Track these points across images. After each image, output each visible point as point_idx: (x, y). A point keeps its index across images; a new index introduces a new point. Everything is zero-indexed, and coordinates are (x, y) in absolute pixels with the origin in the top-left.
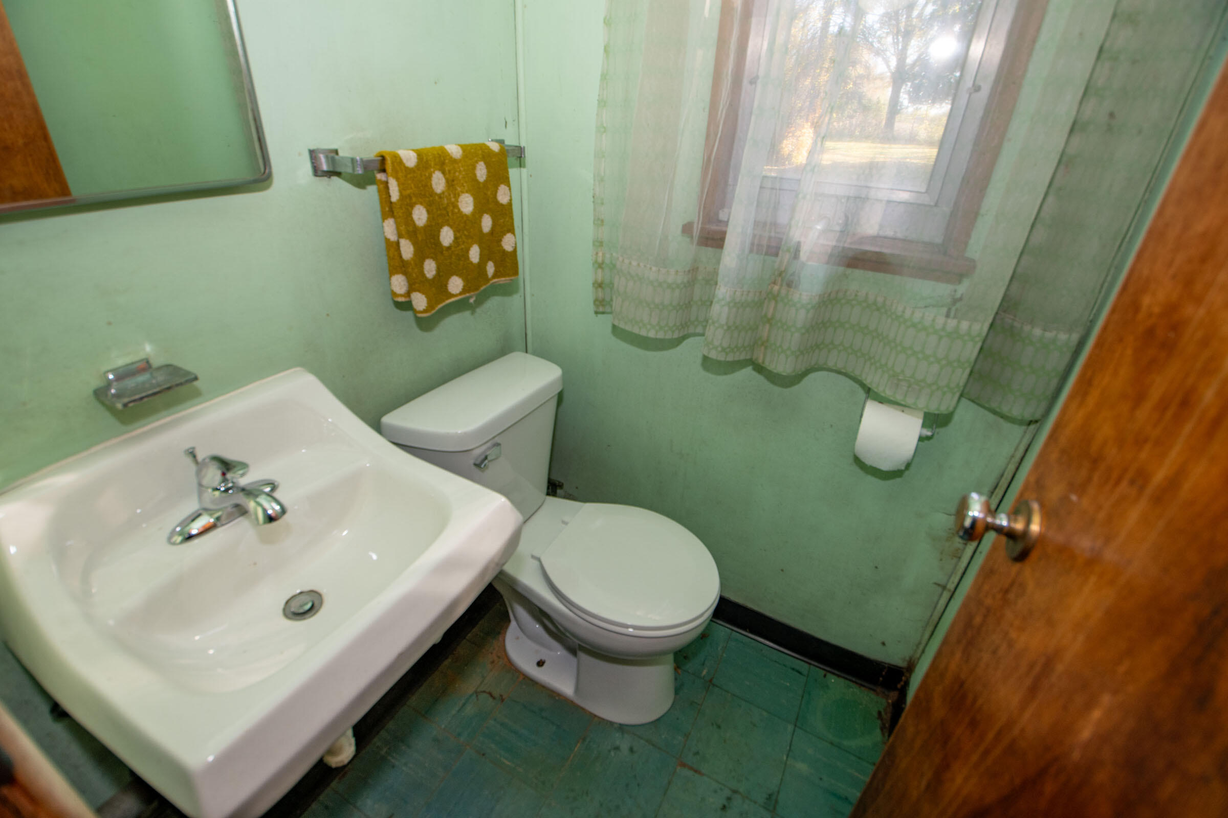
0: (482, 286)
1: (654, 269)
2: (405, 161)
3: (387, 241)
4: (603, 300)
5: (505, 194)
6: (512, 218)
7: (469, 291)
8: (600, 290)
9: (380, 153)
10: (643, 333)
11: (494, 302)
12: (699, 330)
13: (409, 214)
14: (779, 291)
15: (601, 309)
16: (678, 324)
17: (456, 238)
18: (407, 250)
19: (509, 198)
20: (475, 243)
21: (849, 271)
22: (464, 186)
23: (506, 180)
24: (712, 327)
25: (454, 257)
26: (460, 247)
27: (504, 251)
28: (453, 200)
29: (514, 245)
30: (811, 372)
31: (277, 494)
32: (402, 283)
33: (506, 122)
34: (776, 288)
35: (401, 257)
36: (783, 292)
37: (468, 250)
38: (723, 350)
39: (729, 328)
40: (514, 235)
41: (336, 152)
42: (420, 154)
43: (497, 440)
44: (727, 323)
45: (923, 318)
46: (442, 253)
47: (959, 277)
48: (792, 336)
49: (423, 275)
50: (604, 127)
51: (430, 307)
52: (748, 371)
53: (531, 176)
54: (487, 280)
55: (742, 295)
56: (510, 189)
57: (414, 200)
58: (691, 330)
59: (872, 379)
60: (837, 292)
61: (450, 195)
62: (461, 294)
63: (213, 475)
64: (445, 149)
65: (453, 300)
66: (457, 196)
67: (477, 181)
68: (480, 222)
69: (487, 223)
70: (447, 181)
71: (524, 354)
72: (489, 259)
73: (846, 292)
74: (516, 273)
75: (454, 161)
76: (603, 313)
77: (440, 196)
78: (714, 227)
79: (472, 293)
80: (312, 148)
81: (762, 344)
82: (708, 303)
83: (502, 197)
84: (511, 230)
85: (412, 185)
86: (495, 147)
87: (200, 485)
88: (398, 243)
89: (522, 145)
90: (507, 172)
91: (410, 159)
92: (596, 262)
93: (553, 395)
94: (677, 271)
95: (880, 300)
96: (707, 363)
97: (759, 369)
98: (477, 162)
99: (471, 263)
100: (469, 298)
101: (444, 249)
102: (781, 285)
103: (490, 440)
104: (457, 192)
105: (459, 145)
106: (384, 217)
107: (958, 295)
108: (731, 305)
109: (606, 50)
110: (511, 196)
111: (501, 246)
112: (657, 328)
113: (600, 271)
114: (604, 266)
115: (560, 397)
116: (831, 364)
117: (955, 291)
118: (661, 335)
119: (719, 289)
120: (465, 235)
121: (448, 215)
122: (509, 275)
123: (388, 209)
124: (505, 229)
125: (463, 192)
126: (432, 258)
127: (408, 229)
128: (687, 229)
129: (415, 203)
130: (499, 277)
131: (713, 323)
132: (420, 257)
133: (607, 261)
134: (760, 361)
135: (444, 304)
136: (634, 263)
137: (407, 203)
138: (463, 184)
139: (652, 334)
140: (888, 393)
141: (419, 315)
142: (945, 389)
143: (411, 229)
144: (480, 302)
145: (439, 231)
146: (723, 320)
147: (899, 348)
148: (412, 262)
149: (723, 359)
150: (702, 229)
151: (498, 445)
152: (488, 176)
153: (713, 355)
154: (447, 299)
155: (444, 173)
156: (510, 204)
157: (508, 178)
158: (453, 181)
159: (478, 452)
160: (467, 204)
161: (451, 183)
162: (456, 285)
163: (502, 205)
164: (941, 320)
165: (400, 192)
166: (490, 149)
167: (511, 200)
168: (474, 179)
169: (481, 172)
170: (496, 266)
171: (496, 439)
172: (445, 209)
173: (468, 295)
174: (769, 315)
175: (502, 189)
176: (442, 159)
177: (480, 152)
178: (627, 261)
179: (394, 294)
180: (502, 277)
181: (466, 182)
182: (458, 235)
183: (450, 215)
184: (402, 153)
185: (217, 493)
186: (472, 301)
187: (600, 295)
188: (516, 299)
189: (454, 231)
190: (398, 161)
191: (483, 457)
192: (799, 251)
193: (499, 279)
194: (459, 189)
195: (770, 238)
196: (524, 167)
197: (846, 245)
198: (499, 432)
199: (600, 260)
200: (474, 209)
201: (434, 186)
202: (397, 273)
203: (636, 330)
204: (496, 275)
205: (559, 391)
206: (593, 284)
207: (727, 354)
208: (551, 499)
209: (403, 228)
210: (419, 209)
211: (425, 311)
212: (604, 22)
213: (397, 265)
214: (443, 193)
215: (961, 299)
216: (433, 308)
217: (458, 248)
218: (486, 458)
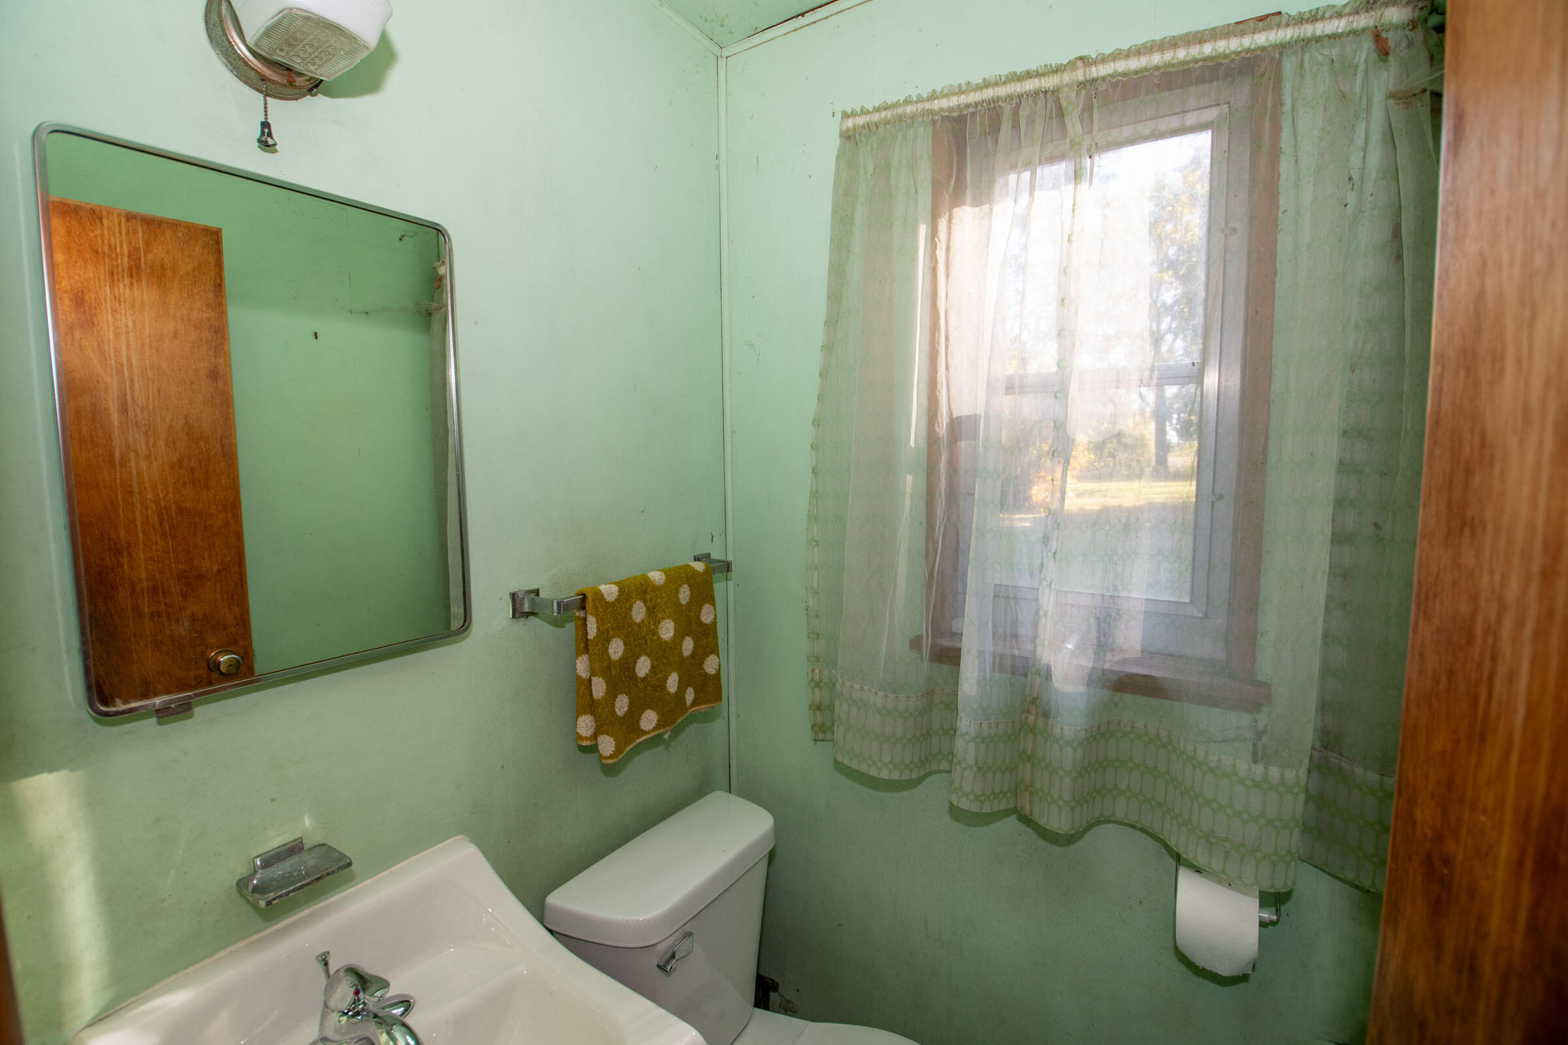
0: (678, 719)
1: (881, 694)
2: (606, 597)
3: (579, 678)
4: (823, 725)
5: (709, 613)
6: (716, 638)
7: (663, 726)
8: (818, 713)
9: (581, 590)
10: (873, 772)
11: (691, 731)
12: (944, 765)
13: (605, 649)
14: (1035, 722)
15: (821, 736)
16: (916, 760)
17: (653, 667)
18: (599, 688)
19: (713, 617)
20: (675, 670)
21: (1118, 697)
22: (665, 612)
23: (711, 599)
24: (958, 767)
25: (649, 688)
26: (657, 677)
27: (706, 674)
28: (653, 627)
29: (717, 667)
30: (1097, 825)
31: (410, 1020)
32: (589, 724)
33: (713, 537)
34: (1031, 718)
35: (591, 695)
36: (1041, 724)
37: (666, 679)
38: (977, 798)
39: (980, 769)
40: (718, 656)
41: (537, 592)
42: (622, 586)
43: (688, 928)
44: (976, 764)
45: (1220, 761)
46: (636, 686)
47: (1256, 707)
48: (1061, 781)
49: (613, 712)
50: (816, 541)
51: (618, 750)
52: (1012, 822)
53: (738, 585)
54: (685, 709)
55: (990, 728)
56: (715, 608)
57: (612, 633)
58: (934, 767)
59: (1179, 840)
60: (1108, 723)
61: (649, 623)
62: (654, 729)
63: (344, 993)
64: (647, 576)
65: (645, 737)
66: (657, 622)
67: (681, 605)
68: (681, 646)
69: (688, 646)
70: (648, 609)
71: (726, 794)
72: (689, 686)
73: (1119, 723)
74: (719, 698)
75: (657, 588)
76: (822, 740)
77: (639, 625)
78: (946, 643)
79: (667, 728)
80: (513, 591)
81: (1026, 789)
82: (951, 731)
83: (706, 617)
84: (715, 650)
85: (611, 619)
86: (699, 567)
87: (326, 1005)
88: (590, 680)
89: (730, 558)
90: (712, 589)
91: (610, 591)
92: (812, 680)
93: (765, 853)
94: (908, 697)
95: (1163, 734)
96: (957, 813)
97: (1027, 821)
98: (680, 586)
99: (669, 693)
100: (663, 734)
101: (639, 680)
102: (1037, 715)
103: (680, 928)
104: (657, 619)
105: (662, 571)
106: (578, 653)
107: (1261, 726)
108: (979, 740)
109: (814, 471)
110: (715, 615)
111: (703, 669)
112: (891, 766)
113: (817, 690)
114: (821, 685)
115: (772, 855)
116: (1120, 814)
117: (1256, 721)
118: (895, 776)
119: (960, 720)
120: (663, 664)
121: (647, 644)
122: (710, 702)
123: (584, 645)
124: (708, 650)
125: (663, 618)
126: (626, 693)
127: (603, 666)
128: (915, 643)
129: (613, 637)
130: (699, 704)
131: (959, 763)
132: (612, 693)
133: (825, 679)
134: (1028, 812)
135: (634, 744)
136: (857, 686)
137: (605, 637)
138: (664, 610)
139: (884, 774)
140: (1202, 861)
141: (604, 761)
142: (1274, 858)
143: (605, 665)
144: (676, 734)
145: (635, 662)
146: (971, 760)
147: (1201, 800)
148: (603, 702)
149: (976, 810)
150: (934, 645)
151: (689, 934)
152: (692, 597)
153: (964, 804)
154: (638, 737)
155: (645, 602)
156: (714, 623)
157: (713, 597)
158: (654, 608)
159: (662, 947)
160: (667, 630)
161: (651, 611)
162: (649, 720)
163: (705, 624)
164: (1243, 766)
165: (598, 628)
166: (696, 571)
167: (715, 619)
168: (677, 603)
169: (684, 595)
170: (696, 691)
171: (687, 926)
172: (644, 638)
173: (662, 730)
174: (1029, 752)
175: (707, 608)
176: (645, 588)
177: (684, 575)
178: (848, 684)
179: (579, 737)
180: (703, 705)
181: (668, 608)
182: (656, 663)
183: (648, 643)
184: (603, 588)
185: (344, 1019)
186: (666, 736)
187: (819, 719)
188: (720, 724)
189: (652, 661)
190: (599, 596)
191: (670, 953)
192: (1051, 676)
193: (699, 707)
194: (660, 615)
195: (1013, 657)
196: (731, 580)
197: (1107, 666)
198: (690, 917)
199: (817, 678)
200: (674, 635)
201: (634, 617)
202: (585, 713)
203: (864, 768)
204: (694, 704)
205: (771, 848)
206: (810, 706)
207: (982, 803)
208: (760, 1013)
209: (597, 666)
210: (616, 642)
211: (611, 757)
212: (812, 447)
213: (587, 705)
214: (643, 621)
215: (1265, 732)
216: (621, 752)
217: (654, 678)
218: (673, 956)
